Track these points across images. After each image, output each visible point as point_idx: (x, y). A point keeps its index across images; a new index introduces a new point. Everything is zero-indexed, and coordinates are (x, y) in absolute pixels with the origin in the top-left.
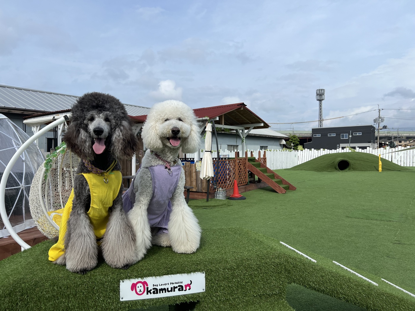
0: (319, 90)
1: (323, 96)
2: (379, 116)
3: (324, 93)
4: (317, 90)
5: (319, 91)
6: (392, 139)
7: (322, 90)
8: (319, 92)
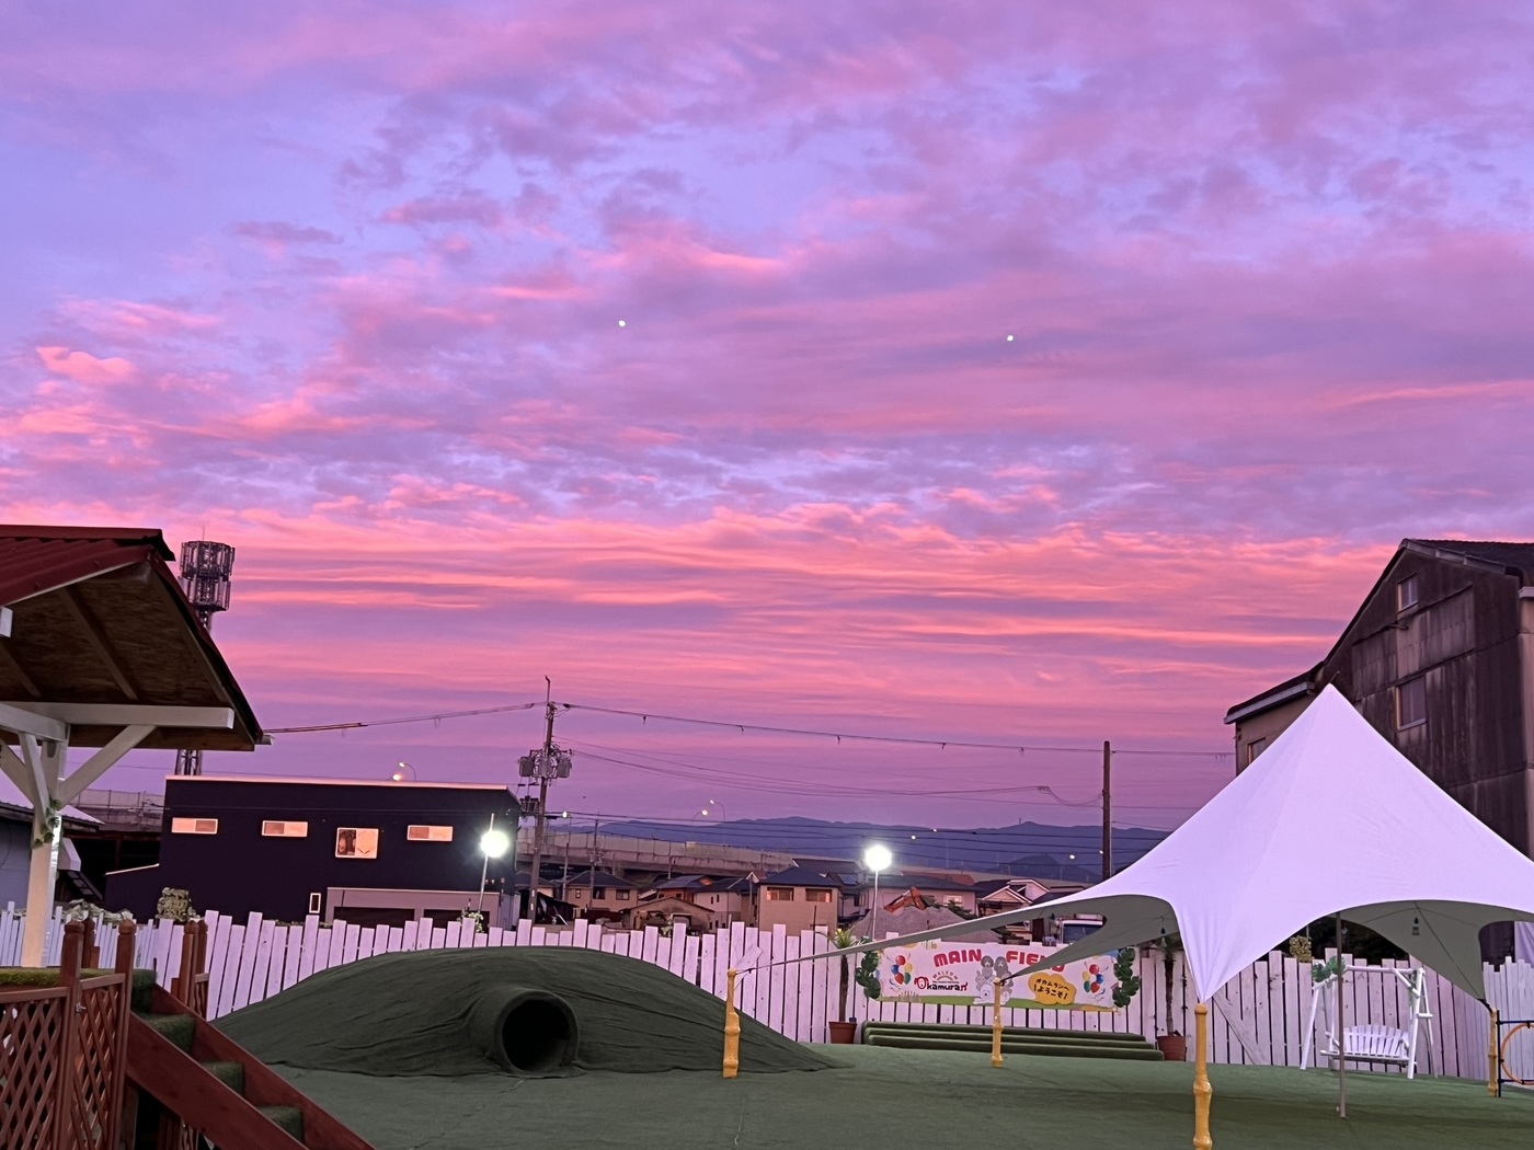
0: (202, 545)
1: (220, 585)
2: (548, 743)
3: (228, 569)
4: (189, 544)
5: (201, 554)
6: (561, 876)
7: (216, 547)
8: (201, 560)
